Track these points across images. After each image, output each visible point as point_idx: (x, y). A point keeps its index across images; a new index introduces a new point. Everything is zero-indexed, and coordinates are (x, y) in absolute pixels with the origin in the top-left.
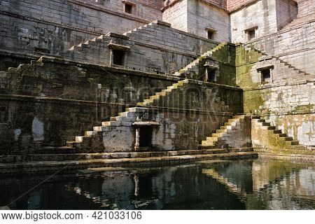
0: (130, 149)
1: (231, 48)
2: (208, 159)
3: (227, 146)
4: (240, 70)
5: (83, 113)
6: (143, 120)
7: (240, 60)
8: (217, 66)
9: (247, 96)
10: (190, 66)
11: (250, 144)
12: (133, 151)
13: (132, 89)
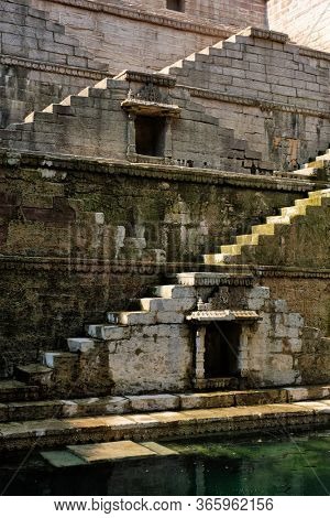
0: (181, 385)
5: (58, 290)
6: (215, 308)
13: (184, 219)
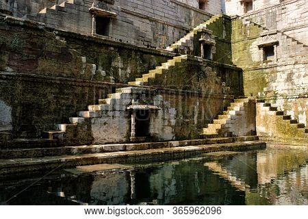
0: (124, 140)
1: (226, 21)
2: (215, 150)
3: (230, 134)
4: (236, 47)
6: (140, 104)
7: (236, 36)
8: (214, 41)
9: (247, 76)
10: (183, 40)
11: (254, 133)
12: (129, 142)
13: (120, 65)
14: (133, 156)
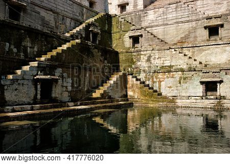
0: (32, 102)
1: (108, 18)
3: (110, 97)
4: (115, 36)
7: (114, 29)
8: (99, 31)
9: (122, 57)
10: (78, 29)
11: (126, 96)
12: (35, 103)
13: (29, 44)
14: (39, 114)
